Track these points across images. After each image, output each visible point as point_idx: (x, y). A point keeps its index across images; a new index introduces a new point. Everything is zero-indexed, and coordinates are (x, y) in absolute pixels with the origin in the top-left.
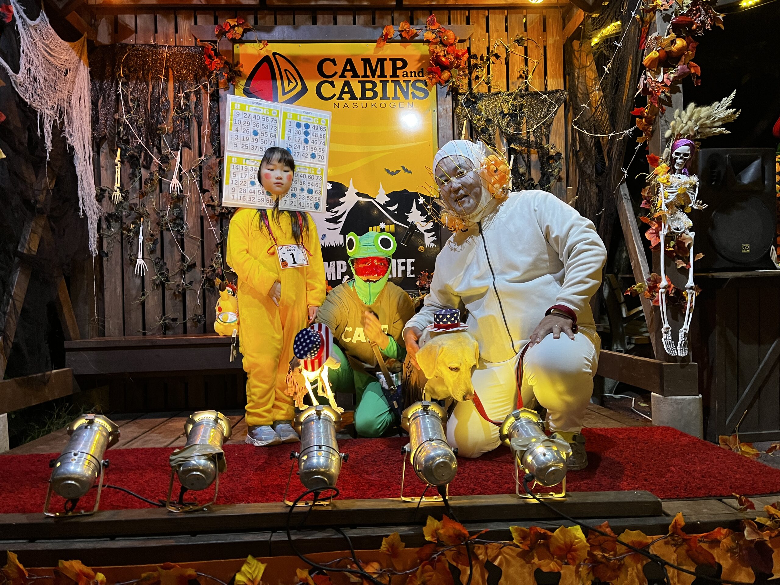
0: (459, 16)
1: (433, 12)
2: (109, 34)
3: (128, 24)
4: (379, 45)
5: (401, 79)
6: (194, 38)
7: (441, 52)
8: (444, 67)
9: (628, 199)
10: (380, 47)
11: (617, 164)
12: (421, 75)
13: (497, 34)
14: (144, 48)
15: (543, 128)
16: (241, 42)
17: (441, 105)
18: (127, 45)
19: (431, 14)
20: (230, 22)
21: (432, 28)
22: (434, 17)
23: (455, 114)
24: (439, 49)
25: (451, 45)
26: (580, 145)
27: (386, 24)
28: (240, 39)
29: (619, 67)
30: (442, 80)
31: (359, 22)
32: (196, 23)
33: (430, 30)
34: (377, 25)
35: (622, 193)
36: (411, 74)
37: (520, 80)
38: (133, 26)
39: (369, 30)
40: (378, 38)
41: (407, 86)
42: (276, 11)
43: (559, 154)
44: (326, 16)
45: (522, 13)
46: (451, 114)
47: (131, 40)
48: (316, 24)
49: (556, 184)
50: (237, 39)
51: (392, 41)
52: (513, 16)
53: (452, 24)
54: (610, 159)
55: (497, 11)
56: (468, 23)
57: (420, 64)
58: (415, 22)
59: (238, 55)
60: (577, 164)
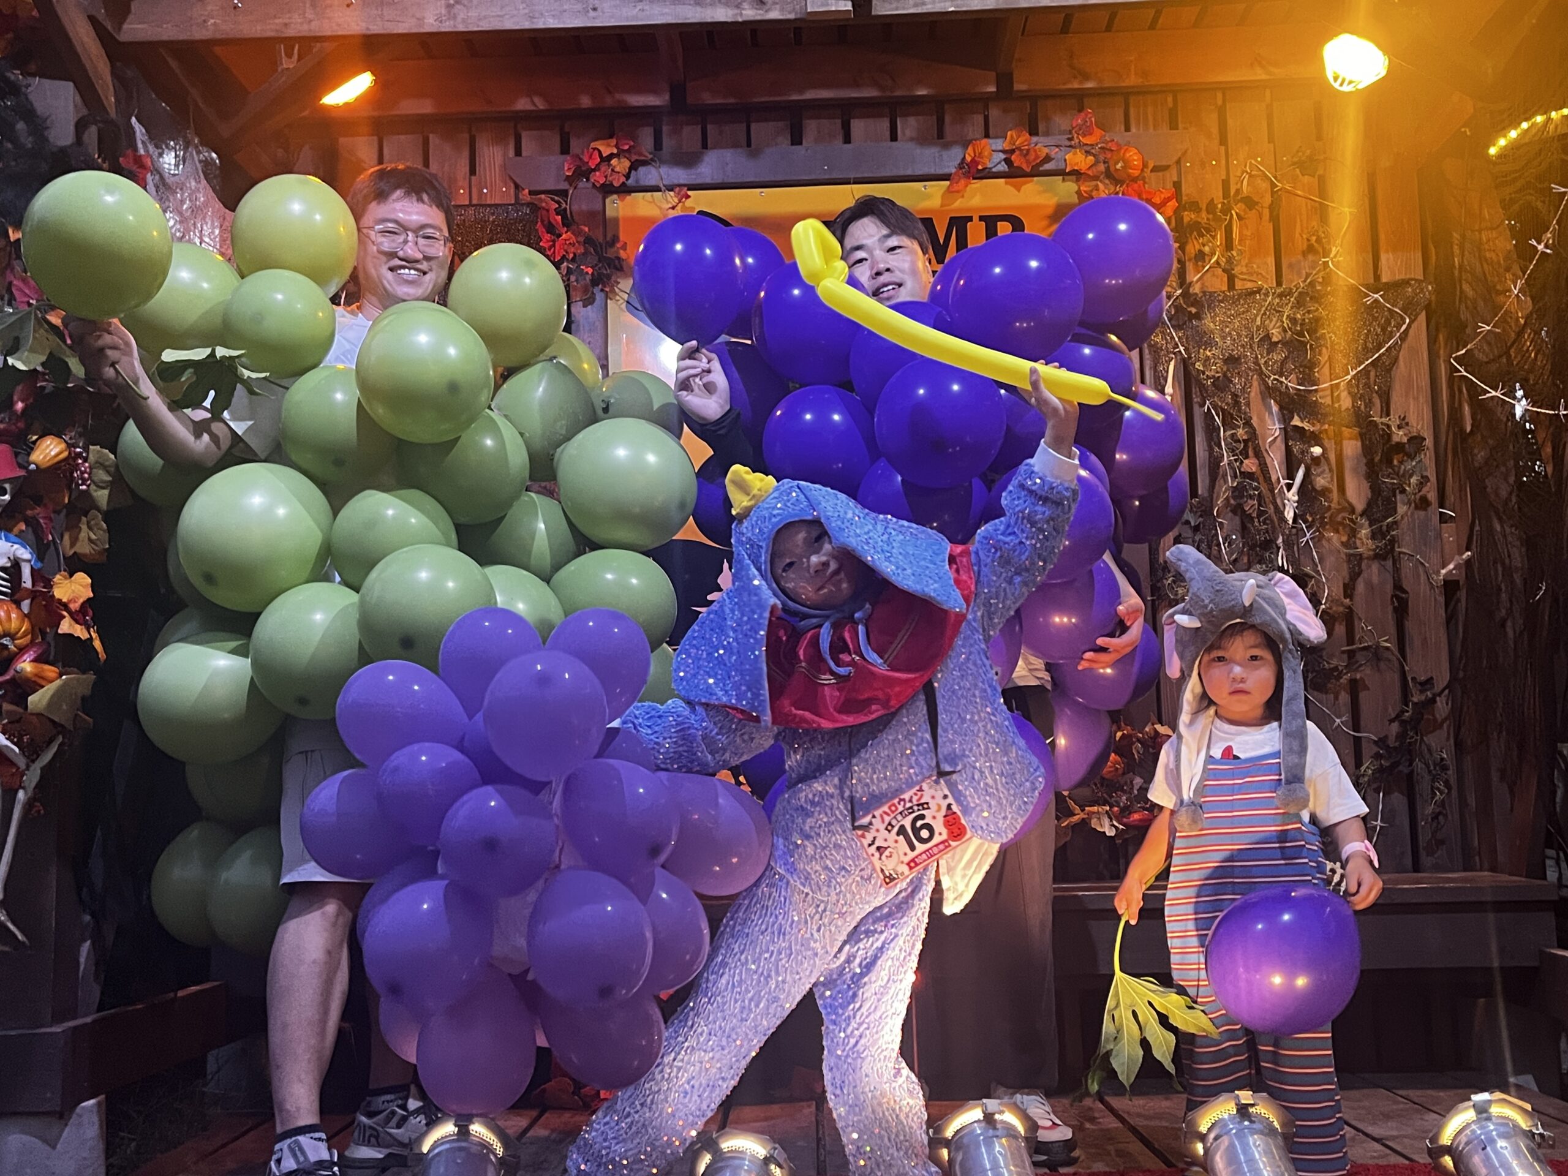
0: (1150, 110)
1: (1086, 100)
3: (363, 157)
4: (955, 186)
6: (512, 185)
10: (958, 192)
13: (1247, 148)
15: (1372, 374)
16: (625, 190)
19: (1081, 110)
20: (601, 148)
21: (1084, 140)
22: (1090, 115)
24: (1104, 191)
25: (1134, 180)
26: (1473, 418)
27: (970, 136)
28: (624, 184)
32: (518, 153)
33: (1081, 145)
34: (948, 137)
37: (1310, 257)
39: (931, 152)
40: (953, 170)
42: (707, 115)
43: (1417, 441)
44: (825, 121)
45: (1311, 97)
48: (801, 144)
49: (1412, 514)
50: (616, 184)
51: (987, 174)
52: (1288, 103)
53: (1133, 130)
55: (1245, 94)
56: (1173, 126)
57: (1055, 227)
58: (1041, 127)
59: (616, 220)
60: (1467, 467)
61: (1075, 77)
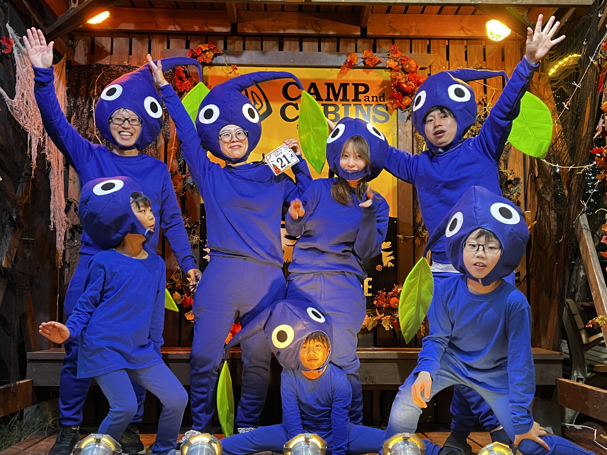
0: (420, 45)
1: (395, 41)
2: (86, 55)
3: (104, 45)
4: (343, 71)
5: (363, 102)
7: (403, 78)
8: (405, 93)
9: (588, 230)
10: (344, 73)
11: (577, 195)
12: (382, 100)
13: (457, 62)
14: (118, 68)
16: (211, 65)
17: (400, 129)
18: (102, 66)
19: (393, 43)
20: (202, 48)
21: (394, 56)
22: (397, 46)
23: (414, 138)
24: (401, 76)
25: (413, 72)
26: (539, 171)
27: (350, 51)
28: (211, 62)
29: (579, 106)
30: (403, 105)
31: (323, 49)
32: (168, 47)
33: (393, 58)
34: (341, 51)
35: (582, 223)
36: (373, 99)
38: (109, 48)
39: (334, 57)
40: (342, 65)
41: (369, 110)
42: (245, 37)
43: (517, 180)
44: (292, 42)
45: (481, 44)
46: (411, 137)
47: (106, 61)
48: (282, 50)
50: (208, 62)
51: (356, 67)
52: (473, 46)
53: (413, 53)
54: (569, 190)
55: (457, 41)
56: (429, 52)
57: (382, 89)
58: (378, 50)
59: (207, 77)
60: (536, 189)
61: (391, 31)
